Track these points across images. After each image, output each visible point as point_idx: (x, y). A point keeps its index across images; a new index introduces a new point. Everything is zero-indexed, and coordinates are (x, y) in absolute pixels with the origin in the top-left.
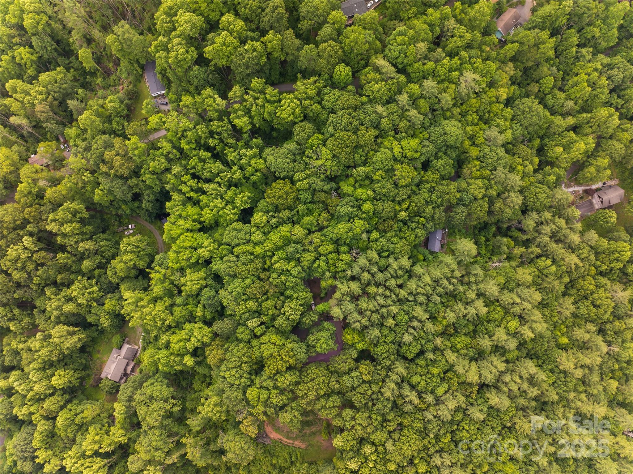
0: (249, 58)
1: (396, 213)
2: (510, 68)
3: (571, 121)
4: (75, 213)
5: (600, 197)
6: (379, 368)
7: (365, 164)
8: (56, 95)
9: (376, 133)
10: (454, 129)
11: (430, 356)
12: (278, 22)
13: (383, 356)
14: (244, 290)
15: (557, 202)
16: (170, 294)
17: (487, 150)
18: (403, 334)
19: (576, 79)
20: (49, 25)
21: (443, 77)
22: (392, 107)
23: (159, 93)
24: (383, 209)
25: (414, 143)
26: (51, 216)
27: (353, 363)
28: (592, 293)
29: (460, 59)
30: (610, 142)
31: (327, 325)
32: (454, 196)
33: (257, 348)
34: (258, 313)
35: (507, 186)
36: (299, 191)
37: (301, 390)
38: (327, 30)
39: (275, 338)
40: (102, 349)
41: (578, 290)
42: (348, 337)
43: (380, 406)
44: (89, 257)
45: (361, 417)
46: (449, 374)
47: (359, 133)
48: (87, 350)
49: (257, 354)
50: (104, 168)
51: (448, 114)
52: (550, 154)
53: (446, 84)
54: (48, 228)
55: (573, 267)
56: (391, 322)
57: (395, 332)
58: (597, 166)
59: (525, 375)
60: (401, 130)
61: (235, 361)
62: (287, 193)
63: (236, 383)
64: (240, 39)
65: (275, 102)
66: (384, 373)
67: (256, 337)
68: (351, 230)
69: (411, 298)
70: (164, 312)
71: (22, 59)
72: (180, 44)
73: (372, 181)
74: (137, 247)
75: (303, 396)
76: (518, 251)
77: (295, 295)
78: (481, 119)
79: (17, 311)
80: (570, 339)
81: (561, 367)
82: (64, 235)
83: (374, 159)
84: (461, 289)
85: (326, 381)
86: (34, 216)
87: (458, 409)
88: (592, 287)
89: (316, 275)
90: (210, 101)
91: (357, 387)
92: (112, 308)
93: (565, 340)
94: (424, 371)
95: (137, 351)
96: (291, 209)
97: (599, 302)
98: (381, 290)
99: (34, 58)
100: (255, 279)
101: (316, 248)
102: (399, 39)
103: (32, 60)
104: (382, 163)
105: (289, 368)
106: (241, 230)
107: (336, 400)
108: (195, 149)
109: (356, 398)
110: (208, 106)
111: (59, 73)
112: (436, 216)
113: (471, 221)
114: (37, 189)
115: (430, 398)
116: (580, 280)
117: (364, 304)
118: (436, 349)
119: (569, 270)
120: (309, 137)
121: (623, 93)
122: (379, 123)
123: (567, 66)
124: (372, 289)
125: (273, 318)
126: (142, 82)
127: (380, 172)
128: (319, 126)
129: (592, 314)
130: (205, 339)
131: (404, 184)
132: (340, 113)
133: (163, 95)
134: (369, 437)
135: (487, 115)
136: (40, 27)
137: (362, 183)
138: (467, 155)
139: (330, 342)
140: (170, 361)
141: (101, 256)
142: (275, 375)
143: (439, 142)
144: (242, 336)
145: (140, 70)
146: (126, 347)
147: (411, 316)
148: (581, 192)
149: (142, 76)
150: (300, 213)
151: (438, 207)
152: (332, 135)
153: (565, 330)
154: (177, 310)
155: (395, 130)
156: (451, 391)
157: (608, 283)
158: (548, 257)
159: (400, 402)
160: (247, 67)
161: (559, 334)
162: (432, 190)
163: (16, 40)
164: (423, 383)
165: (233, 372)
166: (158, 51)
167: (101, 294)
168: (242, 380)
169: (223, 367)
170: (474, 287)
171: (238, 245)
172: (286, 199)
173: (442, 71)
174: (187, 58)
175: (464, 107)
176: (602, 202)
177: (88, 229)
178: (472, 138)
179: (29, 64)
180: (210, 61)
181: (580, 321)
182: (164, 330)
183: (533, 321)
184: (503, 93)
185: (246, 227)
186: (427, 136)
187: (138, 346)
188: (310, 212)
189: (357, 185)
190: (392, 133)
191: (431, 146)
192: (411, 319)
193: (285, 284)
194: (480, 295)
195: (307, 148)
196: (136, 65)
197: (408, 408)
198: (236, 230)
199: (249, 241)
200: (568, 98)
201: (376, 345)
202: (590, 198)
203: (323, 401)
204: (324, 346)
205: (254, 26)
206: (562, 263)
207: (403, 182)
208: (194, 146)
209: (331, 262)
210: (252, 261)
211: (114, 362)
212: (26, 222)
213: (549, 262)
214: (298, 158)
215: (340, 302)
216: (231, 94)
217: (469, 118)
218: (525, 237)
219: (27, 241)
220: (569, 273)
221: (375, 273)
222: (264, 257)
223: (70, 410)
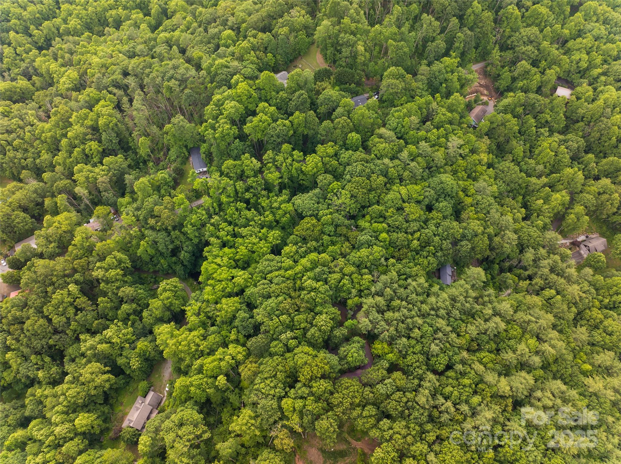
0: (280, 130)
1: (410, 242)
2: (486, 140)
3: (544, 180)
4: (120, 262)
5: (586, 246)
6: (412, 377)
7: (378, 203)
8: (116, 172)
9: (385, 180)
10: (447, 179)
11: (459, 367)
12: (302, 105)
13: (414, 365)
14: (278, 306)
15: (549, 242)
16: (204, 325)
17: (479, 198)
18: (430, 344)
19: (540, 148)
20: (116, 125)
21: (433, 142)
22: (397, 162)
23: (201, 170)
24: (398, 238)
25: (418, 188)
26: (98, 264)
27: (385, 372)
28: (601, 322)
29: (445, 130)
30: (581, 195)
31: (356, 338)
32: (458, 231)
33: (291, 359)
34: (291, 327)
35: (502, 227)
36: (323, 225)
37: (336, 399)
38: (339, 110)
39: (307, 349)
40: (125, 400)
41: (588, 321)
42: (379, 347)
43: (416, 414)
44: (126, 302)
45: (399, 426)
46: (480, 386)
47: (371, 179)
48: (111, 401)
49: (291, 363)
50: (152, 222)
51: (442, 170)
52: (534, 207)
53: (437, 148)
54: (95, 274)
55: (578, 298)
56: (416, 333)
57: (422, 343)
58: (575, 214)
59: (556, 392)
60: (406, 178)
61: (270, 370)
62: (313, 225)
63: (271, 393)
64: (272, 118)
65: (300, 161)
66: (416, 381)
67: (289, 350)
68: (371, 254)
69: (433, 312)
70: (198, 337)
71: (91, 150)
72: (226, 123)
73: (385, 218)
74: (175, 287)
75: (338, 404)
76: (524, 284)
77: (325, 310)
78: (469, 177)
79: (47, 359)
80: (592, 365)
81: (591, 390)
82: (107, 282)
83: (386, 199)
84: (478, 307)
85: (360, 391)
86: (83, 266)
87: (495, 421)
88: (601, 316)
89: (343, 295)
90: (247, 162)
91: (391, 395)
92: (144, 348)
93: (587, 367)
94: (455, 382)
95: (162, 400)
96: (317, 240)
97: (610, 329)
98: (404, 303)
99: (100, 149)
100: (287, 297)
101: (341, 269)
102: (396, 114)
103: (98, 151)
104: (393, 202)
105: (323, 377)
106: (273, 260)
107: (371, 410)
108: (233, 202)
109: (391, 406)
110: (246, 166)
111: (120, 158)
112: (444, 246)
113: (475, 254)
114: (88, 244)
115: (465, 408)
116: (587, 311)
117: (389, 315)
118: (463, 362)
119: (574, 301)
120: (330, 184)
121: (581, 160)
122: (387, 172)
123: (531, 142)
124: (396, 303)
125: (306, 330)
126: (187, 164)
127: (392, 209)
128: (338, 177)
129: (607, 341)
130: (240, 357)
131: (414, 218)
132: (355, 164)
133: (205, 172)
134: (408, 449)
135: (474, 174)
136: (111, 125)
137: (377, 220)
138: (463, 204)
139: (361, 352)
140: (202, 384)
141: (137, 304)
142: (311, 380)
143: (438, 188)
144: (276, 349)
145: (187, 153)
146: (151, 394)
147: (435, 328)
148: (568, 244)
149: (187, 159)
150: (325, 244)
151: (445, 240)
152: (349, 181)
153: (585, 357)
154: (211, 338)
155: (400, 179)
156: (485, 402)
157: (615, 314)
158: (550, 288)
159: (436, 413)
160: (278, 137)
161: (580, 361)
162: (438, 225)
163: (90, 136)
164: (456, 393)
165: (268, 382)
166: (207, 130)
167: (134, 338)
168: (277, 390)
169: (258, 380)
170: (490, 306)
171: (271, 272)
172: (313, 231)
173: (433, 138)
174: (230, 133)
175: (454, 166)
176: (589, 250)
177: (129, 278)
178: (465, 190)
179: (95, 154)
180: (248, 136)
181: (597, 348)
182: (197, 357)
183: (551, 339)
184: (485, 157)
185: (277, 258)
186: (427, 184)
187: (164, 394)
188: (333, 243)
189: (372, 221)
190: (398, 181)
191: (432, 192)
192: (435, 332)
193: (314, 300)
194: (496, 313)
195: (329, 192)
196: (184, 149)
197: (445, 417)
198: (268, 260)
199: (280, 268)
200: (538, 163)
201: (404, 357)
202: (578, 249)
203: (358, 410)
204: (355, 355)
205: (283, 112)
206: (565, 292)
207: (412, 217)
208: (232, 200)
209: (355, 280)
210: (283, 282)
211: (138, 409)
212: (75, 271)
213: (553, 292)
214: (321, 200)
215: (367, 314)
216: (265, 157)
217: (459, 174)
218: (527, 273)
219: (72, 287)
220: (575, 304)
221: (396, 289)
222: (294, 279)
223: (89, 455)
